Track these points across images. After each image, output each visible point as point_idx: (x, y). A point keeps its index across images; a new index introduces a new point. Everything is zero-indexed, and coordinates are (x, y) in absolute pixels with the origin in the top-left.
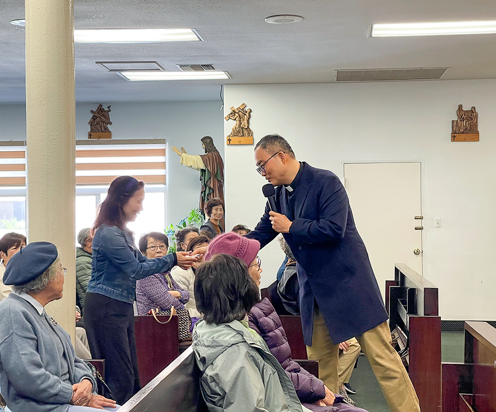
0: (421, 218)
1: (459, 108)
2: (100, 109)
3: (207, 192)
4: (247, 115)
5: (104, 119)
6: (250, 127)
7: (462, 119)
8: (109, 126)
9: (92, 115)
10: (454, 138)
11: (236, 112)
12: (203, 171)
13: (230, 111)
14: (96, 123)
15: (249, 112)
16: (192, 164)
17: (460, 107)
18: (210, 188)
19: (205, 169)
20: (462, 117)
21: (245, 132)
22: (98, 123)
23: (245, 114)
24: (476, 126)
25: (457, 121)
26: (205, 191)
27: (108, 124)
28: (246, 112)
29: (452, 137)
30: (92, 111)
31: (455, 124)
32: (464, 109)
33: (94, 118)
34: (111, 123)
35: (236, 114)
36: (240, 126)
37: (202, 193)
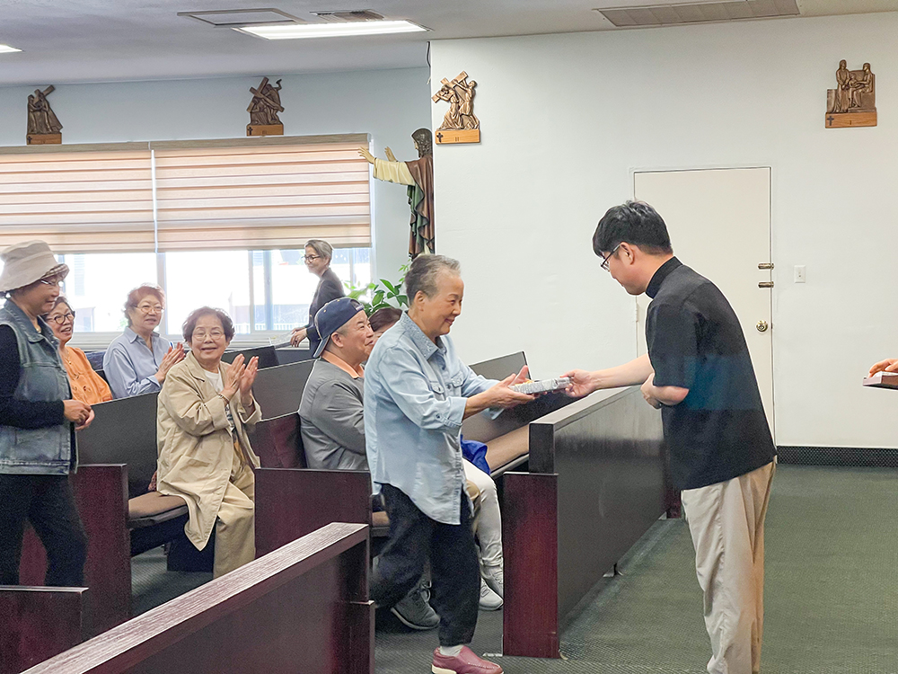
0: (771, 267)
1: (841, 66)
2: (265, 86)
3: (418, 225)
4: (469, 91)
5: (271, 102)
6: (475, 113)
7: (846, 88)
8: (279, 114)
9: (253, 95)
10: (830, 122)
11: (449, 88)
12: (411, 188)
13: (442, 86)
14: (258, 110)
15: (473, 88)
16: (391, 177)
17: (843, 64)
18: (422, 217)
19: (414, 184)
20: (844, 82)
21: (466, 121)
22: (262, 110)
23: (466, 91)
24: (872, 99)
25: (836, 90)
26: (416, 222)
27: (277, 110)
28: (468, 87)
29: (827, 119)
30: (252, 90)
31: (833, 95)
32: (850, 68)
33: (256, 101)
34: (282, 110)
35: (451, 91)
36: (457, 112)
37: (411, 225)
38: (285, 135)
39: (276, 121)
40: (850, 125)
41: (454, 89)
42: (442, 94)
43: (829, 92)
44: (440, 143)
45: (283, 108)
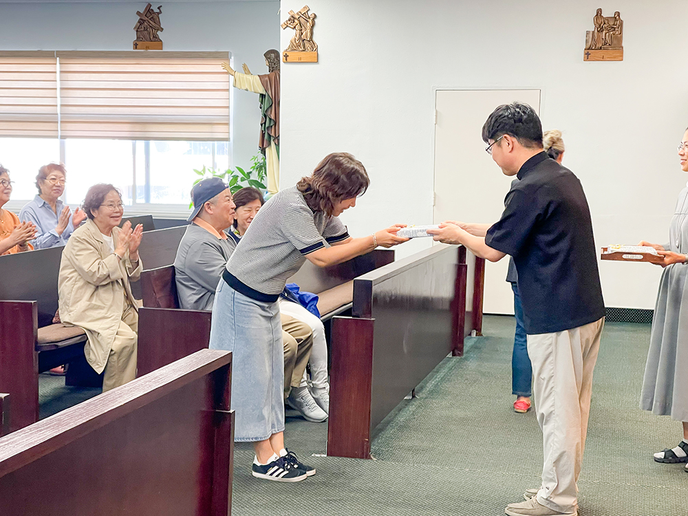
1: (598, 13)
2: (149, 10)
3: (267, 125)
4: (310, 21)
5: (153, 24)
6: (314, 39)
7: (601, 30)
8: (159, 33)
9: (139, 18)
10: (588, 56)
11: (295, 18)
12: (262, 96)
13: (289, 16)
14: (143, 29)
15: (313, 19)
16: (247, 87)
17: (599, 11)
18: (270, 119)
19: (264, 93)
20: (600, 26)
21: (307, 45)
22: (145, 29)
23: (308, 21)
24: (620, 40)
25: (593, 32)
26: (265, 123)
27: (158, 30)
28: (309, 18)
29: (585, 54)
30: (138, 13)
31: (591, 36)
33: (141, 22)
35: (296, 21)
36: (300, 38)
37: (262, 125)
38: (163, 50)
39: (156, 39)
40: (603, 59)
41: (298, 19)
42: (289, 22)
43: (588, 33)
44: (286, 61)
45: (162, 29)
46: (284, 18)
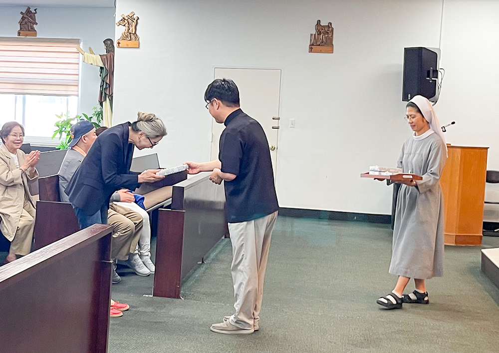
0: (279, 119)
2: (28, 11)
3: (104, 87)
4: (135, 21)
5: (31, 20)
6: (137, 33)
7: (319, 34)
8: (35, 26)
9: (22, 16)
10: (311, 50)
11: (125, 19)
12: (102, 68)
13: (121, 18)
14: (24, 23)
15: (137, 20)
16: (92, 62)
17: (319, 22)
18: (106, 83)
19: (103, 66)
20: (319, 31)
21: (133, 36)
22: (26, 23)
23: (133, 21)
24: (332, 40)
25: (315, 34)
26: (103, 86)
27: (34, 24)
28: (134, 19)
29: (310, 48)
30: (22, 13)
31: (313, 37)
33: (23, 18)
34: (37, 24)
35: (126, 21)
36: (128, 31)
37: (101, 87)
38: (37, 37)
39: (33, 30)
40: (320, 52)
41: (127, 20)
42: (121, 22)
43: (311, 35)
44: (119, 47)
45: (37, 23)
46: (118, 18)
